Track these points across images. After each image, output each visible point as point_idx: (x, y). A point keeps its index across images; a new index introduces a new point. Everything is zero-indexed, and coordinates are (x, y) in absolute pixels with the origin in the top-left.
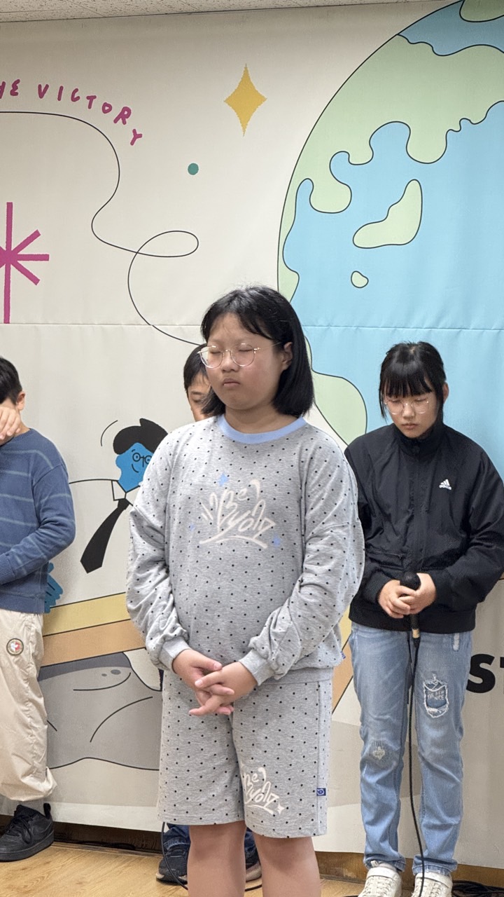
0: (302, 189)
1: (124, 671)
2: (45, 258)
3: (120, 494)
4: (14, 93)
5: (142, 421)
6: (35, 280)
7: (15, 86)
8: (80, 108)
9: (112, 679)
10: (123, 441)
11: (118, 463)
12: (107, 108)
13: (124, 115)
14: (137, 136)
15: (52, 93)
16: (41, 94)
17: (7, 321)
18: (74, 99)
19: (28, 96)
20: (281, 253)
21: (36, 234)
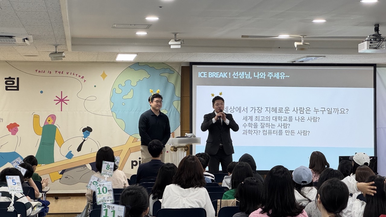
0: (114, 90)
1: (86, 167)
2: (69, 100)
3: (84, 139)
4: (62, 73)
5: (87, 127)
6: (67, 104)
7: (62, 72)
8: (75, 76)
9: (83, 169)
10: (84, 130)
11: (83, 134)
12: (79, 76)
13: (83, 77)
14: (85, 81)
15: (69, 73)
16: (67, 74)
17: (61, 111)
18: (73, 75)
19: (65, 74)
20: (111, 99)
21: (67, 96)
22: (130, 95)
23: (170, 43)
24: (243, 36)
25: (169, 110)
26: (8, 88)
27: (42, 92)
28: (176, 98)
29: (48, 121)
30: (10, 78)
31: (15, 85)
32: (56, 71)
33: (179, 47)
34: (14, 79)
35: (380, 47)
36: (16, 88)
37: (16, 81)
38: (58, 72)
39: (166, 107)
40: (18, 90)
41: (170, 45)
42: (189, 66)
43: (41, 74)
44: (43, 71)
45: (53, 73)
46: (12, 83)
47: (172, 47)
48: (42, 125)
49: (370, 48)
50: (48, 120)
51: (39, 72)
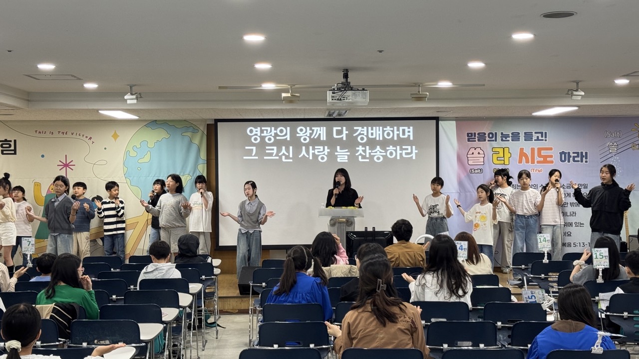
0: (127, 152)
1: (96, 243)
2: (74, 165)
4: (66, 134)
5: (97, 196)
6: (72, 170)
8: (81, 137)
10: (93, 200)
12: (86, 137)
13: (90, 138)
14: (93, 142)
15: (75, 134)
16: (72, 134)
18: (80, 135)
19: (69, 135)
20: (124, 164)
21: (72, 161)
22: (147, 159)
23: (126, 97)
24: (220, 87)
25: (193, 174)
26: (4, 152)
27: (43, 156)
28: (201, 161)
29: (51, 190)
30: (6, 140)
31: (12, 148)
32: (59, 132)
33: (135, 101)
34: (11, 141)
35: (346, 99)
36: (13, 152)
37: (12, 144)
38: (60, 133)
39: (190, 172)
40: (15, 153)
41: (126, 100)
42: (214, 123)
43: (41, 135)
44: (44, 132)
45: (56, 133)
46: (8, 146)
47: (129, 102)
48: (44, 194)
49: (333, 99)
50: (51, 188)
51: (40, 132)
